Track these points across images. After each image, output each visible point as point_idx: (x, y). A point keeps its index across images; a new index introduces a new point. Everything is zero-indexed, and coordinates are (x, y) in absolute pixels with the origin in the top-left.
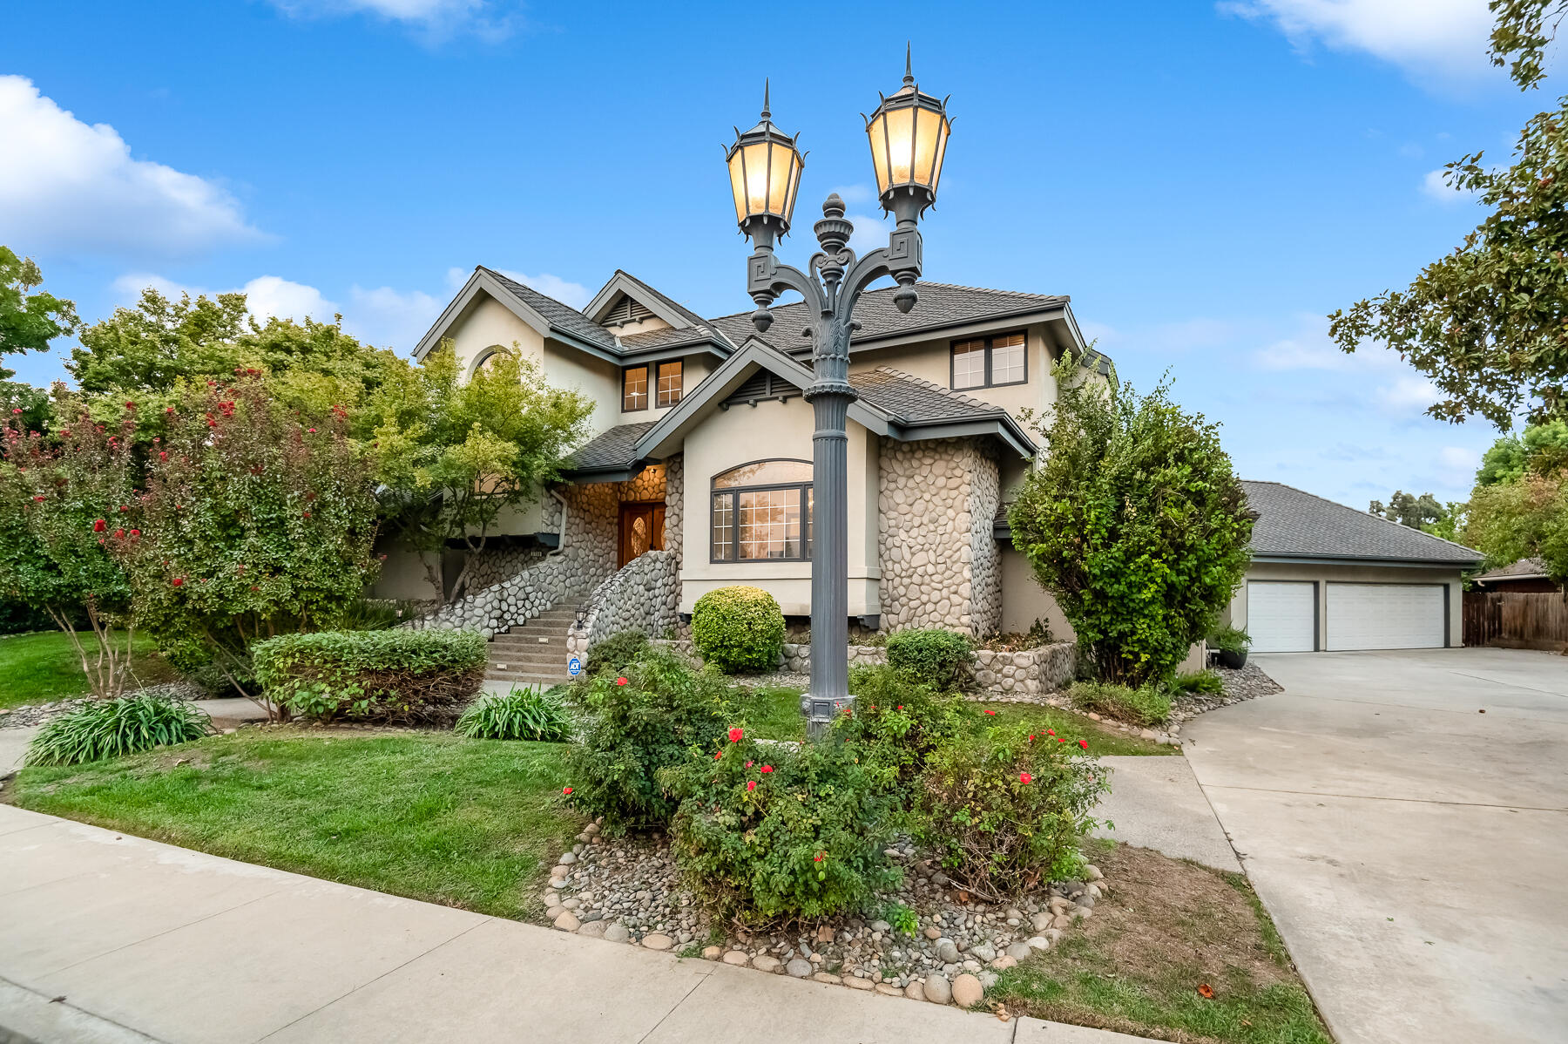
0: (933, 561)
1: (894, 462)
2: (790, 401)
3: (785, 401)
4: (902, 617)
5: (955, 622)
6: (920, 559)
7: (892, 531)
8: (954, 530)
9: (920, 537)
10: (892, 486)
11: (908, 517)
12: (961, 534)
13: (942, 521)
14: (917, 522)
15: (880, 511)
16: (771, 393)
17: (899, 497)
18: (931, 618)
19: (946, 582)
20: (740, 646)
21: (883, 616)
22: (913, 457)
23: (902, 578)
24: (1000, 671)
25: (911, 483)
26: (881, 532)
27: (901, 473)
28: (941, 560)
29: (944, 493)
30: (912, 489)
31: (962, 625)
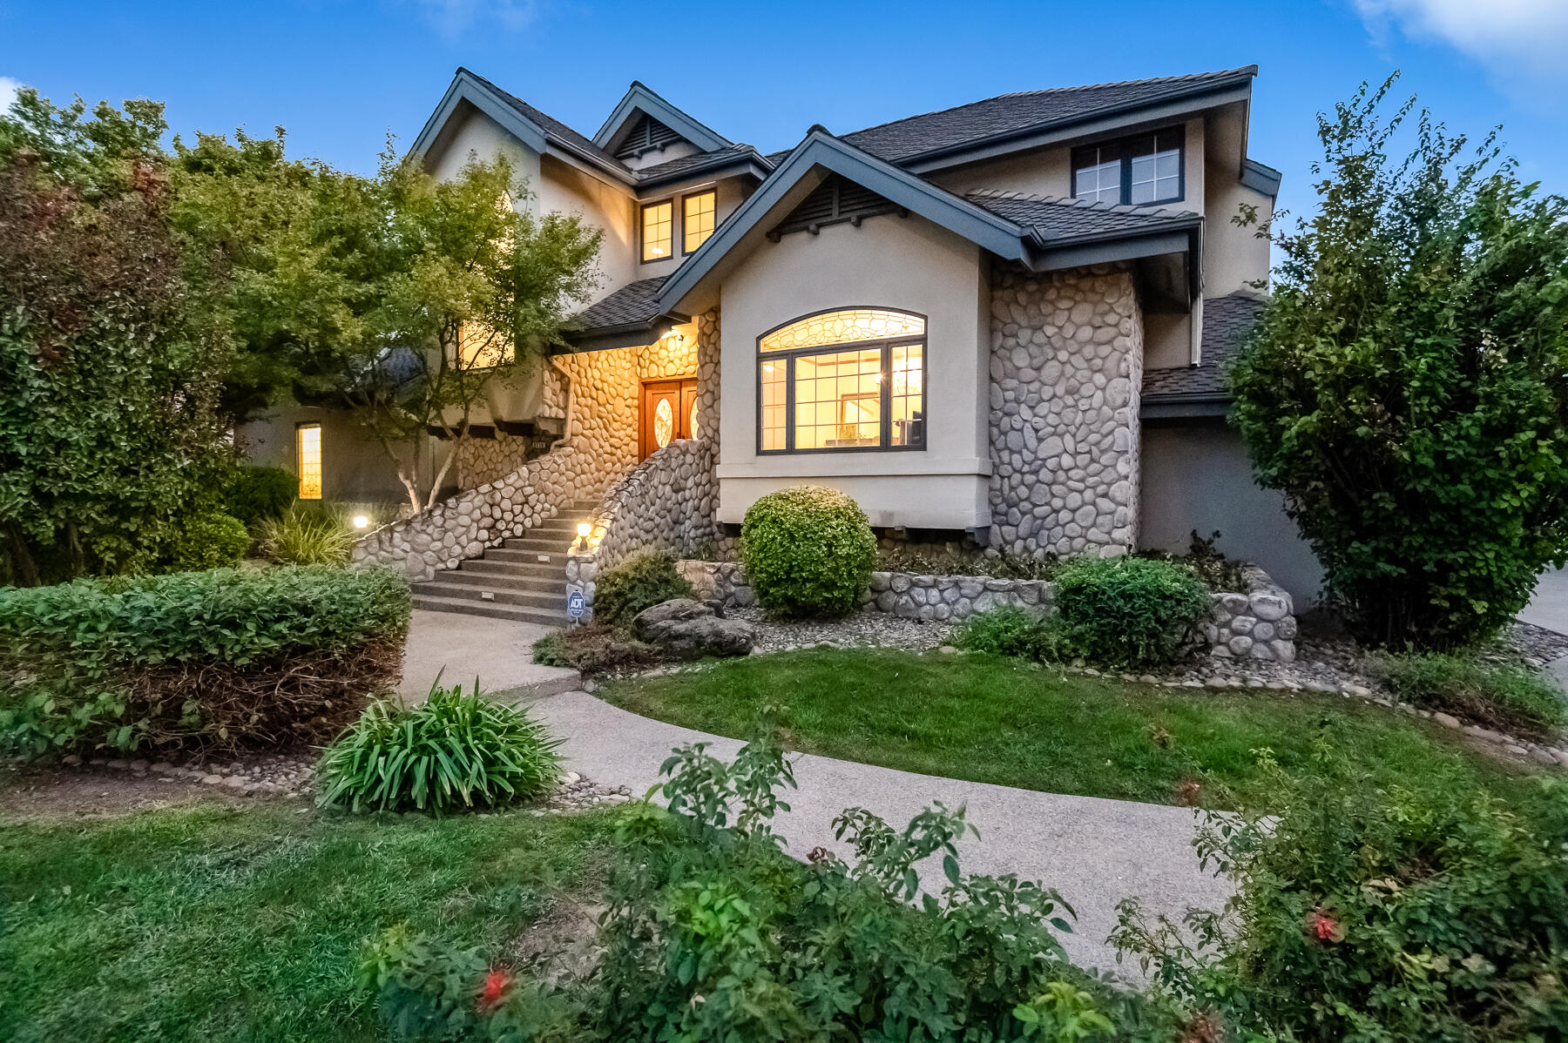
0: (1070, 446)
1: (1013, 307)
2: (866, 223)
3: (858, 224)
4: (1023, 529)
5: (1104, 538)
6: (1051, 446)
7: (1011, 406)
8: (1105, 402)
9: (1051, 416)
10: (1011, 342)
11: (1036, 385)
12: (1114, 409)
13: (1085, 391)
14: (1047, 392)
15: (992, 379)
16: (840, 213)
17: (1021, 359)
18: (1068, 532)
19: (1091, 481)
20: (816, 579)
21: (995, 528)
22: (1042, 299)
23: (1023, 474)
24: (1227, 624)
25: (1039, 338)
26: (992, 409)
27: (1024, 323)
28: (1083, 447)
29: (1089, 351)
30: (1039, 346)
31: (1114, 542)
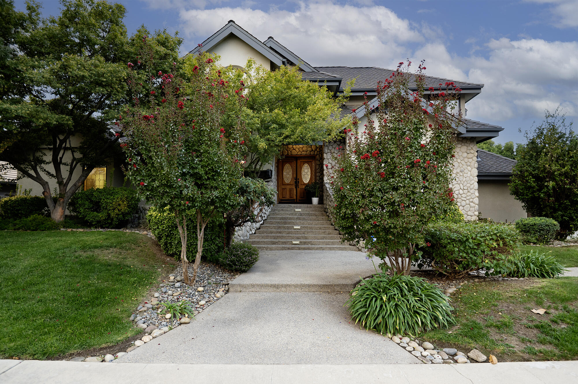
0: (462, 187)
5: (472, 214)
12: (474, 177)
28: (465, 188)
